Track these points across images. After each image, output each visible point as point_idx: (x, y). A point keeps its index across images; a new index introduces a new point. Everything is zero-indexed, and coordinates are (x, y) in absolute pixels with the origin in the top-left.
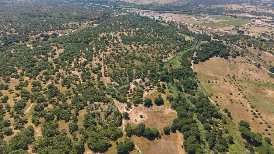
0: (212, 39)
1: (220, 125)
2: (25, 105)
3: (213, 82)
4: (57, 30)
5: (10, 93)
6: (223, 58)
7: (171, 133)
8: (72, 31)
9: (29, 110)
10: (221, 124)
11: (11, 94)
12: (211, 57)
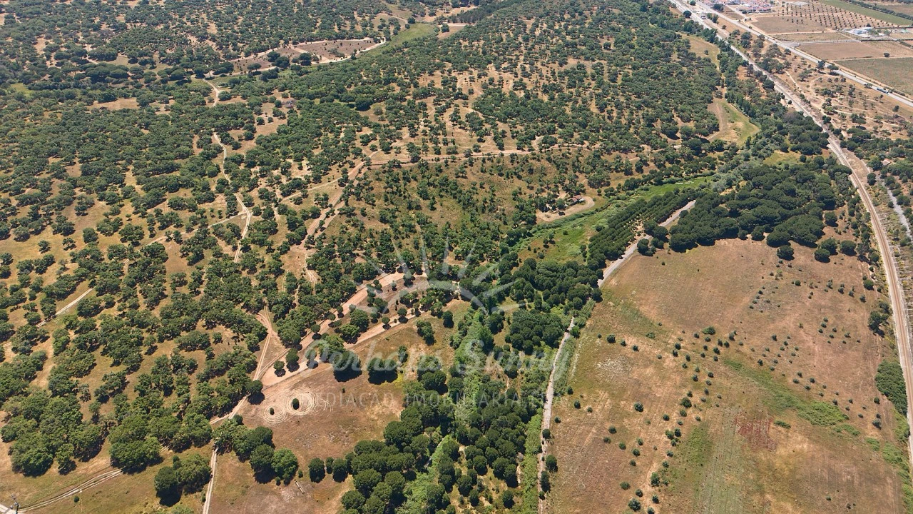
0: (834, 146)
1: (487, 504)
2: (74, 289)
3: (624, 344)
4: (330, 38)
5: (66, 246)
6: (773, 249)
7: (329, 478)
8: (367, 49)
9: (71, 308)
10: (491, 501)
11: (66, 249)
12: (730, 234)
